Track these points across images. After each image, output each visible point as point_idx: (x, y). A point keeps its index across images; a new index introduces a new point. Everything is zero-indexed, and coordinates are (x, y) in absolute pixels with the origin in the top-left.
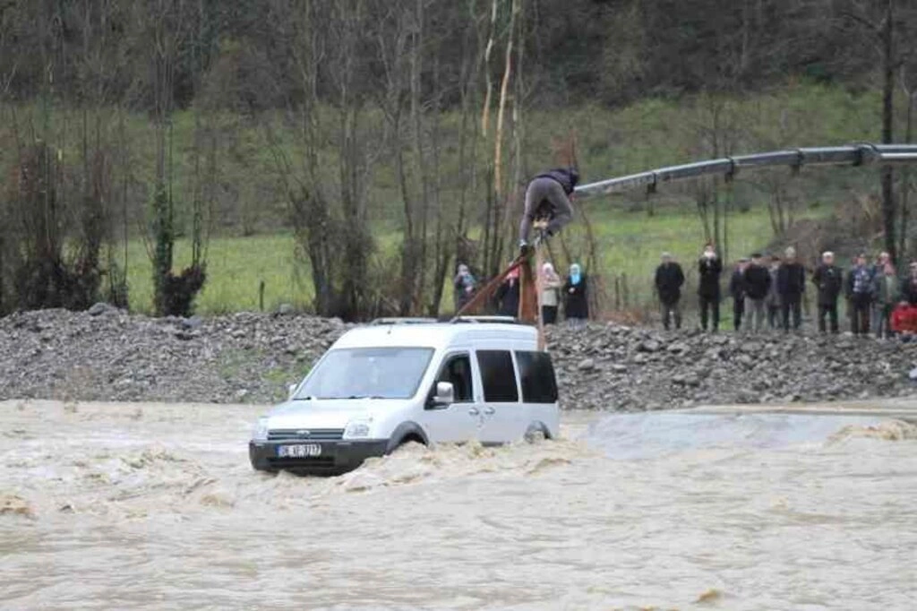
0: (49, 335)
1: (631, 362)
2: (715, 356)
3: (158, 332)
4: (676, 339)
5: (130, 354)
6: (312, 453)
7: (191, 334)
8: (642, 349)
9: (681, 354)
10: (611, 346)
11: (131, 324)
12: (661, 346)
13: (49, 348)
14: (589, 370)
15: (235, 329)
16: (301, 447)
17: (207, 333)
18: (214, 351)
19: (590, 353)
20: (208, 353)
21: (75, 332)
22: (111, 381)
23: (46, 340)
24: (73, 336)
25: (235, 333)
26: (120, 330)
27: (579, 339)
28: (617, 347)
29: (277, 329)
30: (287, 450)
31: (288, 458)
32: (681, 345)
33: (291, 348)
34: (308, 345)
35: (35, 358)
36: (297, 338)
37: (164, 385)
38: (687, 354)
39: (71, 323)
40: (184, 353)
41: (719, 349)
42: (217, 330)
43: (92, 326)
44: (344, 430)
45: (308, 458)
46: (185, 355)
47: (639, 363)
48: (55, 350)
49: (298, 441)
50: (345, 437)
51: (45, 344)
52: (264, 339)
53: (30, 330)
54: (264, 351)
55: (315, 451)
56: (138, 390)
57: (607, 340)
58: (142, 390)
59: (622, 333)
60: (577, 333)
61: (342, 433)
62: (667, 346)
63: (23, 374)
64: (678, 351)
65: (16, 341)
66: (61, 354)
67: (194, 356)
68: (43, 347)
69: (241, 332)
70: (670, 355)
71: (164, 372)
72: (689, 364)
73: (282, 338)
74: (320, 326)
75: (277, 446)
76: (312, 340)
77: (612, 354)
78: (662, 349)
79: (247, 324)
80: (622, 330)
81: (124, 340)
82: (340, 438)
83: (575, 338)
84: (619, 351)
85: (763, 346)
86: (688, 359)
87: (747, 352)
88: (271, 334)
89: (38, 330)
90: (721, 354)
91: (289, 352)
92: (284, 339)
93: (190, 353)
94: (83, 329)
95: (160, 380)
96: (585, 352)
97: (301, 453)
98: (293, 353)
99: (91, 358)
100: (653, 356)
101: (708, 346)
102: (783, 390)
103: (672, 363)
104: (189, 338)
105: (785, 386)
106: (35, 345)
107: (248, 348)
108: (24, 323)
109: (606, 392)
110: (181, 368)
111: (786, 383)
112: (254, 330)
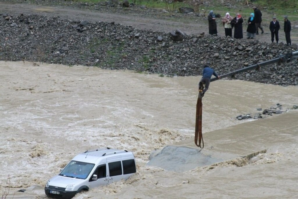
0: (32, 27)
1: (232, 55)
2: (261, 54)
3: (71, 27)
4: (249, 45)
5: (60, 38)
6: (57, 193)
7: (83, 29)
8: (237, 49)
9: (250, 52)
10: (227, 47)
11: (62, 23)
12: (244, 48)
13: (32, 33)
14: (217, 58)
15: (98, 28)
16: (55, 192)
17: (88, 29)
18: (90, 38)
19: (219, 49)
20: (88, 39)
21: (41, 26)
22: (52, 52)
23: (31, 29)
24: (40, 27)
25: (98, 30)
26: (58, 25)
27: (216, 43)
28: (228, 48)
29: (113, 29)
30: (52, 192)
31: (52, 194)
32: (250, 49)
33: (117, 38)
34: (123, 37)
35: (26, 37)
36: (120, 34)
37: (71, 55)
38: (252, 52)
39: (40, 21)
40: (79, 39)
41: (263, 51)
42: (92, 28)
43: (48, 23)
44: (65, 188)
45: (56, 194)
46: (80, 40)
47: (234, 56)
48: (34, 34)
49: (55, 190)
50: (66, 190)
51: (30, 31)
52: (108, 34)
53: (25, 23)
54: (108, 40)
55: (58, 193)
56: (61, 58)
57: (226, 44)
58: (63, 57)
59: (231, 42)
60: (216, 40)
61: (65, 189)
62: (245, 48)
63: (22, 46)
64: (249, 51)
65: (20, 29)
66: (36, 36)
67: (83, 40)
68: (30, 32)
69: (100, 30)
70: (246, 52)
71: (71, 48)
72: (252, 57)
73: (114, 33)
74: (128, 29)
75: (50, 190)
76: (125, 35)
77: (226, 50)
78: (244, 49)
79: (103, 26)
80: (231, 40)
81: (59, 30)
82: (64, 190)
83: (215, 43)
84: (229, 49)
85: (278, 51)
86: (252, 55)
87: (272, 53)
88: (111, 32)
89: (28, 23)
90: (263, 53)
91: (116, 40)
92: (115, 34)
93: (82, 39)
94: (44, 25)
95: (70, 52)
96: (217, 49)
97: (55, 193)
98: (118, 40)
99: (46, 39)
100: (240, 53)
101: (259, 50)
102: (280, 72)
103: (246, 56)
104: (81, 32)
105: (281, 70)
106: (27, 31)
107: (102, 37)
108: (23, 20)
109: (221, 68)
110: (77, 46)
111: (282, 69)
112: (105, 29)
